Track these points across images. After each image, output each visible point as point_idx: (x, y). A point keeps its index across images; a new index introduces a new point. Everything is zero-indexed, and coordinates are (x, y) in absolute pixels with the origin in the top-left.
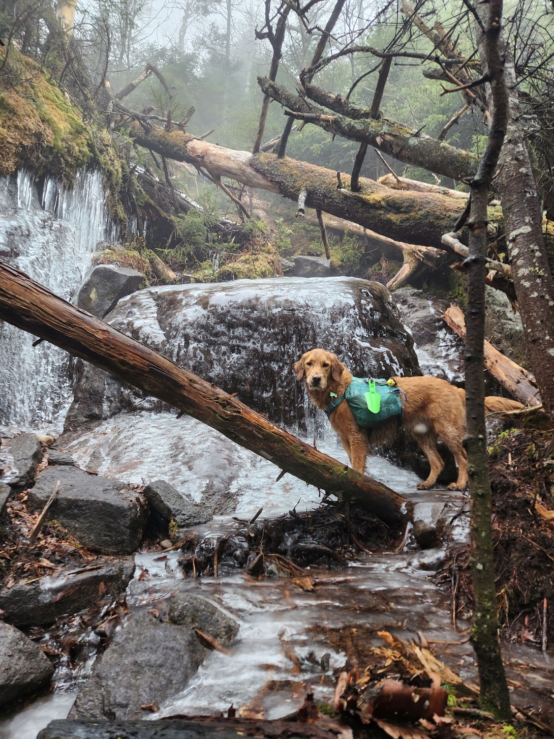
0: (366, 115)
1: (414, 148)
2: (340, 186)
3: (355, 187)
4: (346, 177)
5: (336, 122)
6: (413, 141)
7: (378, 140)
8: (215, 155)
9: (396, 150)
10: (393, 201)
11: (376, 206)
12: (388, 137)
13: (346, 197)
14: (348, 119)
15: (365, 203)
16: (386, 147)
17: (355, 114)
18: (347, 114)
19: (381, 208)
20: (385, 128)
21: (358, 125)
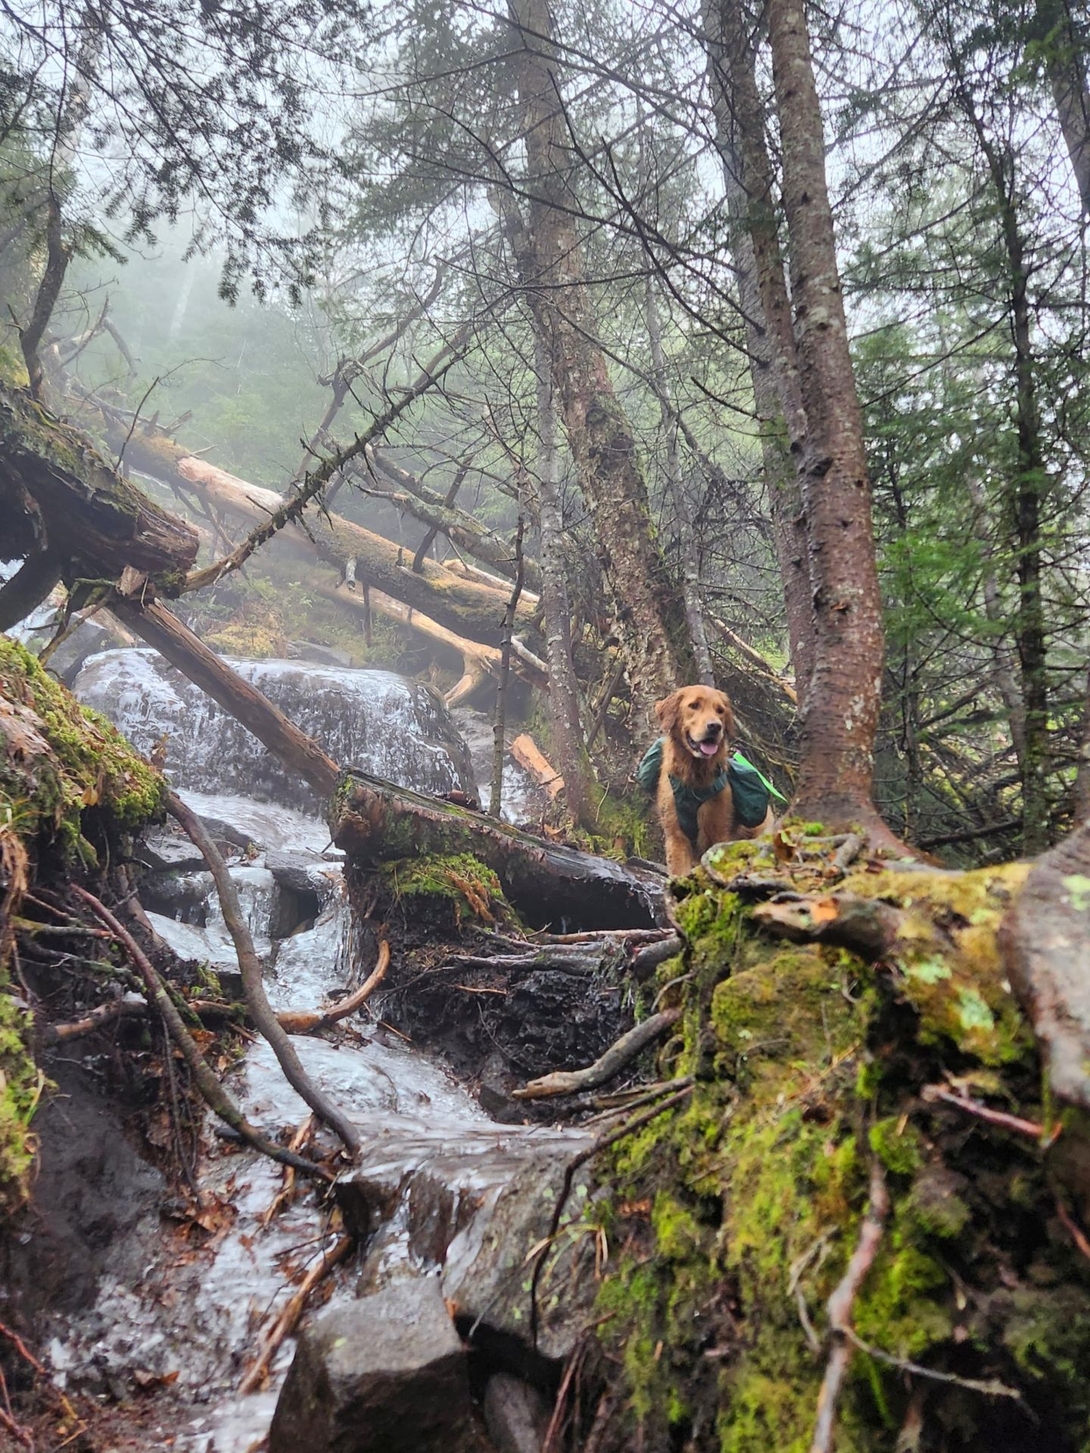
0: (440, 502)
1: (486, 547)
2: (399, 563)
3: (418, 566)
4: (409, 555)
5: (408, 501)
6: (486, 540)
7: (451, 530)
8: (225, 486)
9: (468, 544)
10: (460, 591)
11: (440, 593)
12: (461, 530)
13: (405, 576)
14: (422, 502)
15: (427, 588)
16: (458, 539)
17: (428, 498)
18: (419, 495)
19: (447, 596)
20: (459, 521)
21: (431, 510)
